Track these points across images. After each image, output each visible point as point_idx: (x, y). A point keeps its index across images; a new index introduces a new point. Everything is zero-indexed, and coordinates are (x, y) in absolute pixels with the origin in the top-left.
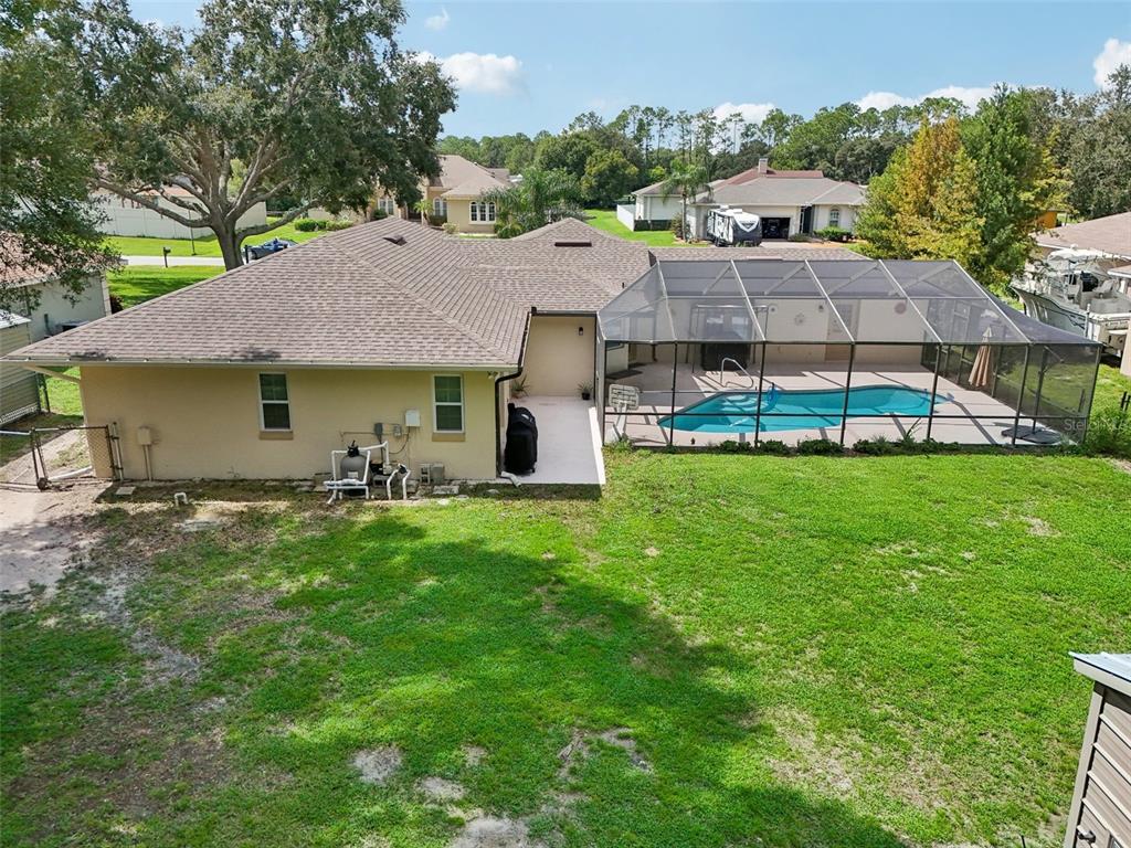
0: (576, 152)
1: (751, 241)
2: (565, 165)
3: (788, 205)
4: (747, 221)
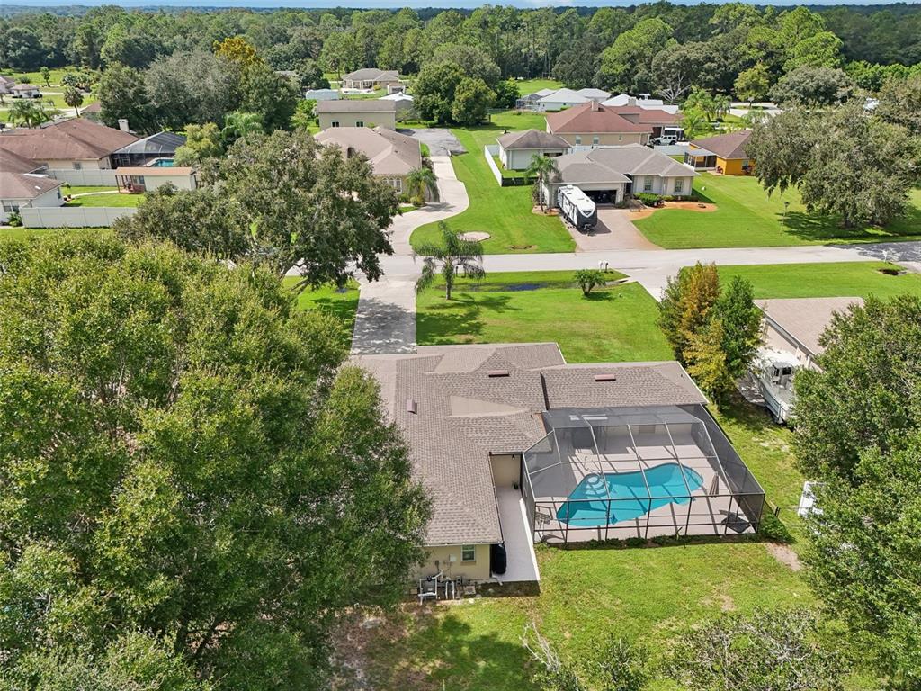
0: (447, 81)
1: (588, 225)
2: (438, 91)
3: (616, 182)
4: (587, 209)
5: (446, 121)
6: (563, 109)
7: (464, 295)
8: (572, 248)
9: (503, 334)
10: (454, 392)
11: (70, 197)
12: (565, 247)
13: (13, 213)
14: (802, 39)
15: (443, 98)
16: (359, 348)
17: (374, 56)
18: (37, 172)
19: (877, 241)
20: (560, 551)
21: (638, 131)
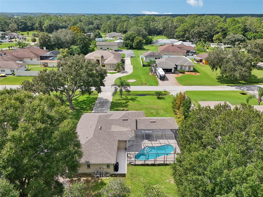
1: (163, 78)
2: (130, 40)
3: (172, 66)
4: (162, 74)
5: (131, 48)
6: (164, 45)
7: (126, 97)
8: (157, 84)
9: (133, 108)
10: (113, 124)
11: (28, 68)
12: (156, 84)
13: (13, 72)
14: (233, 26)
15: (131, 42)
16: (94, 110)
17: (116, 28)
18: (21, 61)
19: (242, 85)
20: (133, 166)
21: (182, 52)
